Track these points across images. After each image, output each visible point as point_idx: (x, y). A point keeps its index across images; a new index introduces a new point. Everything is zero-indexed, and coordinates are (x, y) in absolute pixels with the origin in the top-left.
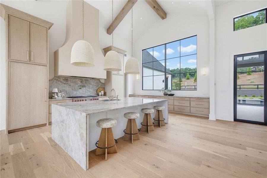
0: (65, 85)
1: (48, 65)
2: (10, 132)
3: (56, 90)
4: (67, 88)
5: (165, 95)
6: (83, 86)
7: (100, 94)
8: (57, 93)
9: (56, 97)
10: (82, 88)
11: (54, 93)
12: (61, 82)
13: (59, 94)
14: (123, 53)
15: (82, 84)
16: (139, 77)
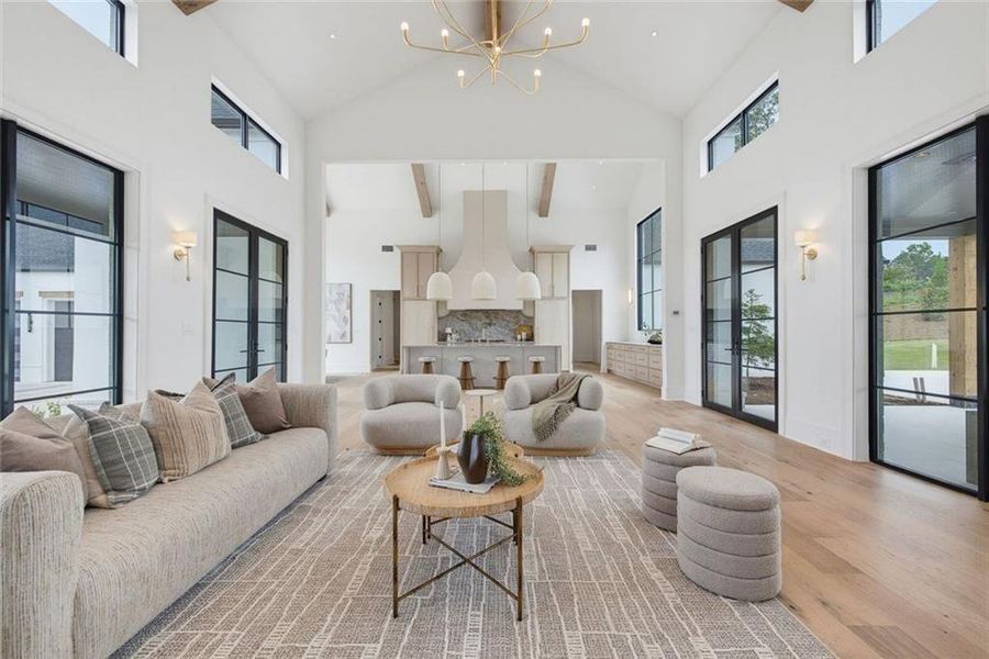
0: (463, 323)
3: (449, 330)
4: (466, 326)
5: (650, 342)
6: (490, 324)
7: (519, 337)
12: (457, 318)
13: (453, 335)
14: (566, 251)
15: (488, 321)
16: (632, 296)
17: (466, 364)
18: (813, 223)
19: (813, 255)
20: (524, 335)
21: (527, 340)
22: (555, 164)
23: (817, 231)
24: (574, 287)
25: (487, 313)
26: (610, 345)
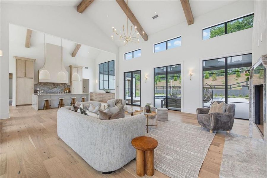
0: (44, 87)
1: (34, 78)
2: (17, 106)
3: (38, 89)
4: (45, 88)
5: (106, 92)
6: (55, 87)
7: (66, 91)
8: (39, 91)
9: (38, 92)
10: (54, 89)
11: (37, 91)
12: (42, 85)
14: (81, 68)
15: (54, 86)
16: (97, 81)
17: (61, 100)
18: (147, 74)
19: (147, 79)
20: (67, 91)
21: (69, 92)
22: (81, 45)
23: (147, 75)
24: (83, 78)
25: (54, 84)
26: (91, 93)
